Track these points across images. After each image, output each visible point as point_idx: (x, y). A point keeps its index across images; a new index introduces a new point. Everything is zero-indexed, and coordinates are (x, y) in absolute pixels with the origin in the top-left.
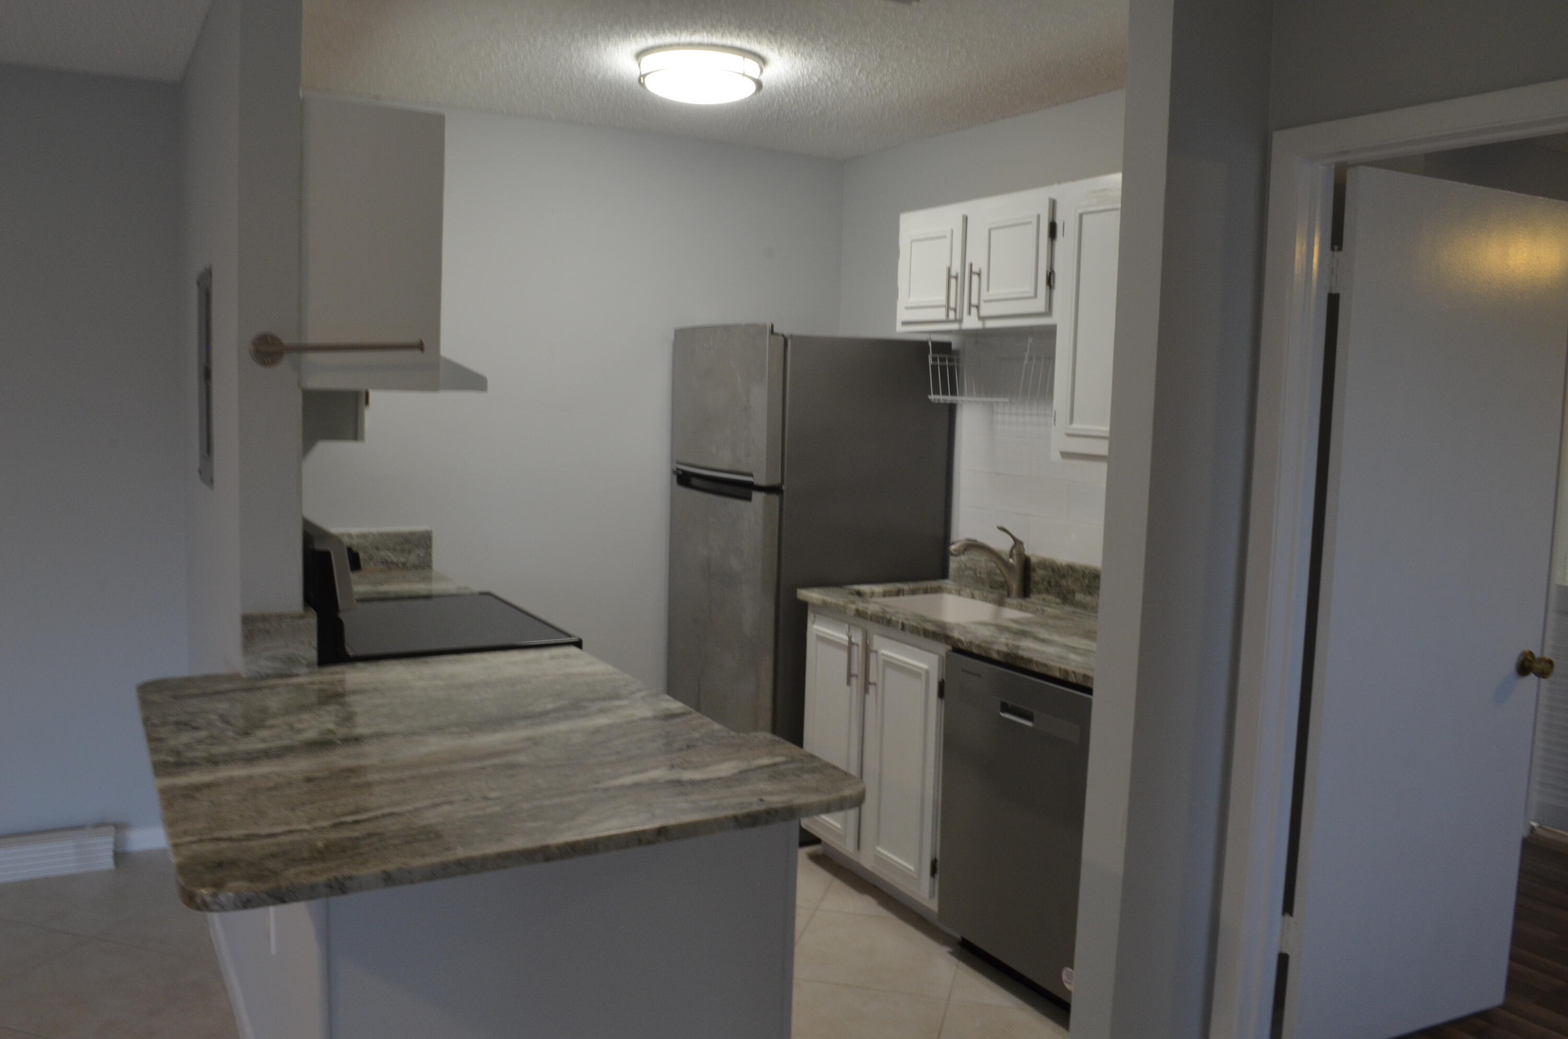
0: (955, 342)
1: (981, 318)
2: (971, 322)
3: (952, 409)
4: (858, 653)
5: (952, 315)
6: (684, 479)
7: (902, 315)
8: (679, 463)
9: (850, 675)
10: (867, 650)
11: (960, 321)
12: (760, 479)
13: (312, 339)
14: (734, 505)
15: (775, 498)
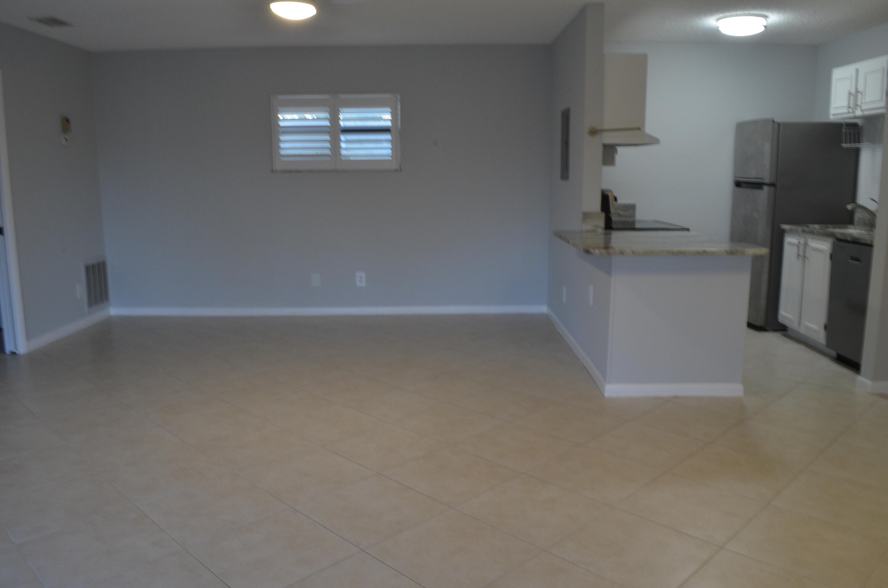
0: (859, 122)
1: (862, 110)
2: (858, 113)
3: (857, 152)
4: (801, 247)
5: (851, 110)
6: (738, 184)
7: (832, 111)
8: (736, 177)
9: (799, 255)
10: (806, 244)
11: (853, 112)
12: (767, 181)
13: (606, 126)
14: (756, 192)
15: (772, 189)
